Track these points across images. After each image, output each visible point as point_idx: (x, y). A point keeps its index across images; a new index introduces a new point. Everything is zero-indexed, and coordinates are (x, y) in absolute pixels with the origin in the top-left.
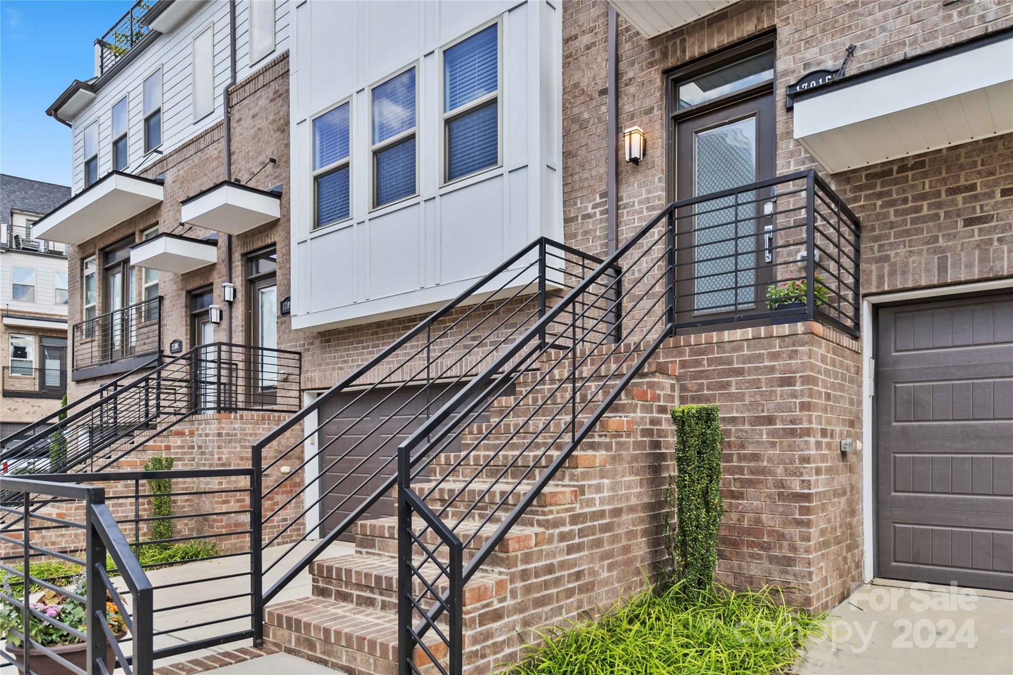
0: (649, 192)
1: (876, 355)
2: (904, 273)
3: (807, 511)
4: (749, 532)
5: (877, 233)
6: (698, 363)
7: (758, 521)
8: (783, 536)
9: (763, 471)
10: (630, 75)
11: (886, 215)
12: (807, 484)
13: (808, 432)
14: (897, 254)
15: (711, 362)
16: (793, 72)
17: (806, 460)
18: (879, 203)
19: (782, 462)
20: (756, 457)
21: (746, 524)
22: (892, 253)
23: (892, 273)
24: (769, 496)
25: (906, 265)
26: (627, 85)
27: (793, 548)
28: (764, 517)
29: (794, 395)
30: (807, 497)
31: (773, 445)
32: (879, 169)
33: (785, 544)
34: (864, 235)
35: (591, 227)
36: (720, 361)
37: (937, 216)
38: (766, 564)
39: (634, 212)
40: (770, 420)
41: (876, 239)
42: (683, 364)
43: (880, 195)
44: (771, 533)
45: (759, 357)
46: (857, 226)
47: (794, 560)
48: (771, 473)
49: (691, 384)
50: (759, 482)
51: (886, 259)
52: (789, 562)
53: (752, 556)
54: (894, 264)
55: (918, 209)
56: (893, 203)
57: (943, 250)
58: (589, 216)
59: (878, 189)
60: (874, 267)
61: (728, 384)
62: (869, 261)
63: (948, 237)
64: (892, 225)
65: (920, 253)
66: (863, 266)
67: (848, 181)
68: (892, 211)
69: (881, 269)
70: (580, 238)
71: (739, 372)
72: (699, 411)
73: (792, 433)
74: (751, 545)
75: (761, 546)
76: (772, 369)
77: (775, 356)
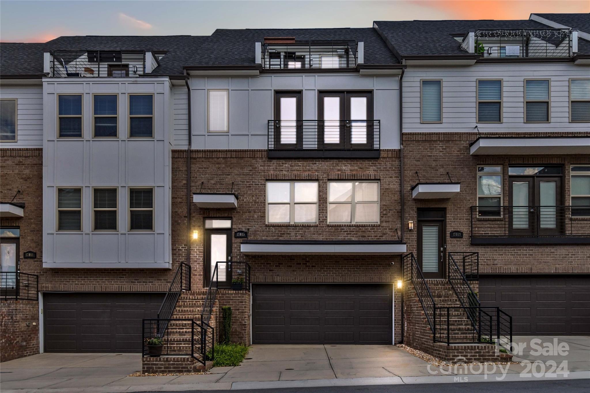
0: (199, 247)
1: (252, 295)
2: (259, 279)
3: (245, 327)
4: (234, 332)
5: (253, 269)
6: (223, 297)
7: (236, 330)
8: (241, 332)
9: (237, 320)
10: (194, 215)
11: (255, 266)
12: (245, 322)
13: (245, 312)
14: (257, 274)
15: (226, 297)
16: (236, 229)
17: (245, 317)
18: (254, 263)
19: (241, 318)
20: (235, 317)
21: (233, 331)
22: (256, 274)
23: (256, 279)
24: (238, 325)
25: (259, 277)
26: (193, 217)
27: (243, 335)
28: (237, 329)
29: (243, 305)
30: (245, 325)
31: (239, 315)
32: (254, 256)
33: (241, 334)
34: (251, 269)
35: (181, 253)
36: (228, 297)
37: (264, 268)
38: (238, 338)
39: (195, 252)
40: (238, 310)
41: (253, 270)
42: (220, 297)
43: (254, 261)
44: (239, 332)
45: (236, 297)
46: (250, 268)
47: (243, 337)
48: (239, 320)
49: (221, 301)
50: (236, 322)
51: (255, 275)
52: (242, 337)
53: (235, 337)
54: (257, 277)
55: (261, 266)
56: (256, 264)
57: (266, 275)
58: (180, 250)
59: (254, 260)
60: (253, 276)
61: (230, 302)
62: (252, 275)
63: (267, 273)
64: (256, 268)
65: (261, 275)
66: (251, 276)
67: (248, 257)
68: (256, 265)
69: (254, 277)
70: (177, 255)
71: (232, 300)
72: (228, 308)
73: (243, 312)
74: (235, 335)
75: (236, 335)
76: (239, 300)
77: (239, 297)
